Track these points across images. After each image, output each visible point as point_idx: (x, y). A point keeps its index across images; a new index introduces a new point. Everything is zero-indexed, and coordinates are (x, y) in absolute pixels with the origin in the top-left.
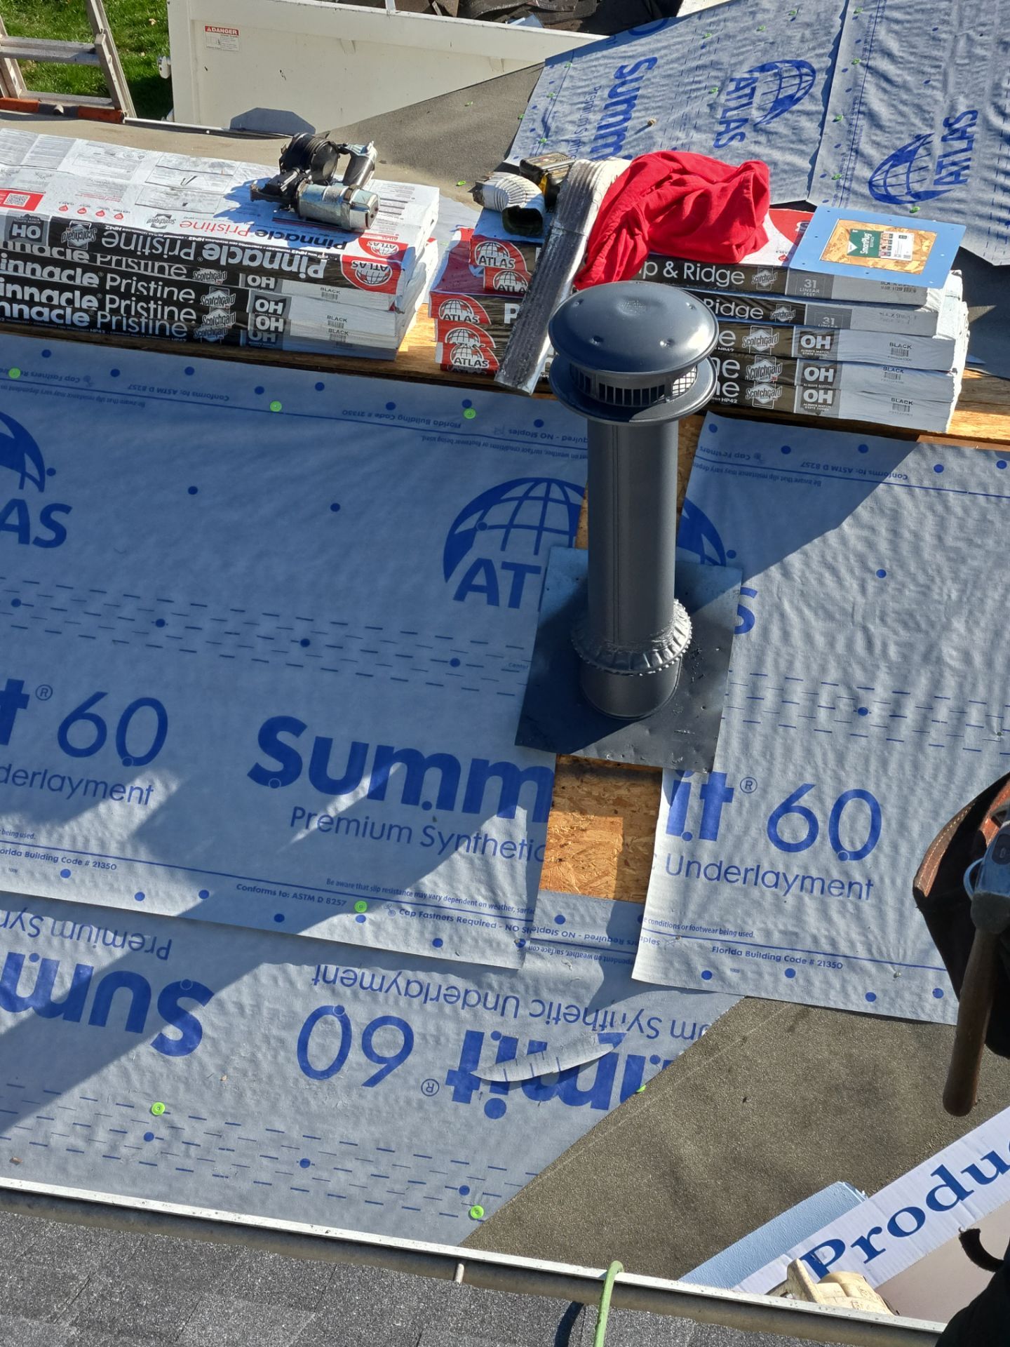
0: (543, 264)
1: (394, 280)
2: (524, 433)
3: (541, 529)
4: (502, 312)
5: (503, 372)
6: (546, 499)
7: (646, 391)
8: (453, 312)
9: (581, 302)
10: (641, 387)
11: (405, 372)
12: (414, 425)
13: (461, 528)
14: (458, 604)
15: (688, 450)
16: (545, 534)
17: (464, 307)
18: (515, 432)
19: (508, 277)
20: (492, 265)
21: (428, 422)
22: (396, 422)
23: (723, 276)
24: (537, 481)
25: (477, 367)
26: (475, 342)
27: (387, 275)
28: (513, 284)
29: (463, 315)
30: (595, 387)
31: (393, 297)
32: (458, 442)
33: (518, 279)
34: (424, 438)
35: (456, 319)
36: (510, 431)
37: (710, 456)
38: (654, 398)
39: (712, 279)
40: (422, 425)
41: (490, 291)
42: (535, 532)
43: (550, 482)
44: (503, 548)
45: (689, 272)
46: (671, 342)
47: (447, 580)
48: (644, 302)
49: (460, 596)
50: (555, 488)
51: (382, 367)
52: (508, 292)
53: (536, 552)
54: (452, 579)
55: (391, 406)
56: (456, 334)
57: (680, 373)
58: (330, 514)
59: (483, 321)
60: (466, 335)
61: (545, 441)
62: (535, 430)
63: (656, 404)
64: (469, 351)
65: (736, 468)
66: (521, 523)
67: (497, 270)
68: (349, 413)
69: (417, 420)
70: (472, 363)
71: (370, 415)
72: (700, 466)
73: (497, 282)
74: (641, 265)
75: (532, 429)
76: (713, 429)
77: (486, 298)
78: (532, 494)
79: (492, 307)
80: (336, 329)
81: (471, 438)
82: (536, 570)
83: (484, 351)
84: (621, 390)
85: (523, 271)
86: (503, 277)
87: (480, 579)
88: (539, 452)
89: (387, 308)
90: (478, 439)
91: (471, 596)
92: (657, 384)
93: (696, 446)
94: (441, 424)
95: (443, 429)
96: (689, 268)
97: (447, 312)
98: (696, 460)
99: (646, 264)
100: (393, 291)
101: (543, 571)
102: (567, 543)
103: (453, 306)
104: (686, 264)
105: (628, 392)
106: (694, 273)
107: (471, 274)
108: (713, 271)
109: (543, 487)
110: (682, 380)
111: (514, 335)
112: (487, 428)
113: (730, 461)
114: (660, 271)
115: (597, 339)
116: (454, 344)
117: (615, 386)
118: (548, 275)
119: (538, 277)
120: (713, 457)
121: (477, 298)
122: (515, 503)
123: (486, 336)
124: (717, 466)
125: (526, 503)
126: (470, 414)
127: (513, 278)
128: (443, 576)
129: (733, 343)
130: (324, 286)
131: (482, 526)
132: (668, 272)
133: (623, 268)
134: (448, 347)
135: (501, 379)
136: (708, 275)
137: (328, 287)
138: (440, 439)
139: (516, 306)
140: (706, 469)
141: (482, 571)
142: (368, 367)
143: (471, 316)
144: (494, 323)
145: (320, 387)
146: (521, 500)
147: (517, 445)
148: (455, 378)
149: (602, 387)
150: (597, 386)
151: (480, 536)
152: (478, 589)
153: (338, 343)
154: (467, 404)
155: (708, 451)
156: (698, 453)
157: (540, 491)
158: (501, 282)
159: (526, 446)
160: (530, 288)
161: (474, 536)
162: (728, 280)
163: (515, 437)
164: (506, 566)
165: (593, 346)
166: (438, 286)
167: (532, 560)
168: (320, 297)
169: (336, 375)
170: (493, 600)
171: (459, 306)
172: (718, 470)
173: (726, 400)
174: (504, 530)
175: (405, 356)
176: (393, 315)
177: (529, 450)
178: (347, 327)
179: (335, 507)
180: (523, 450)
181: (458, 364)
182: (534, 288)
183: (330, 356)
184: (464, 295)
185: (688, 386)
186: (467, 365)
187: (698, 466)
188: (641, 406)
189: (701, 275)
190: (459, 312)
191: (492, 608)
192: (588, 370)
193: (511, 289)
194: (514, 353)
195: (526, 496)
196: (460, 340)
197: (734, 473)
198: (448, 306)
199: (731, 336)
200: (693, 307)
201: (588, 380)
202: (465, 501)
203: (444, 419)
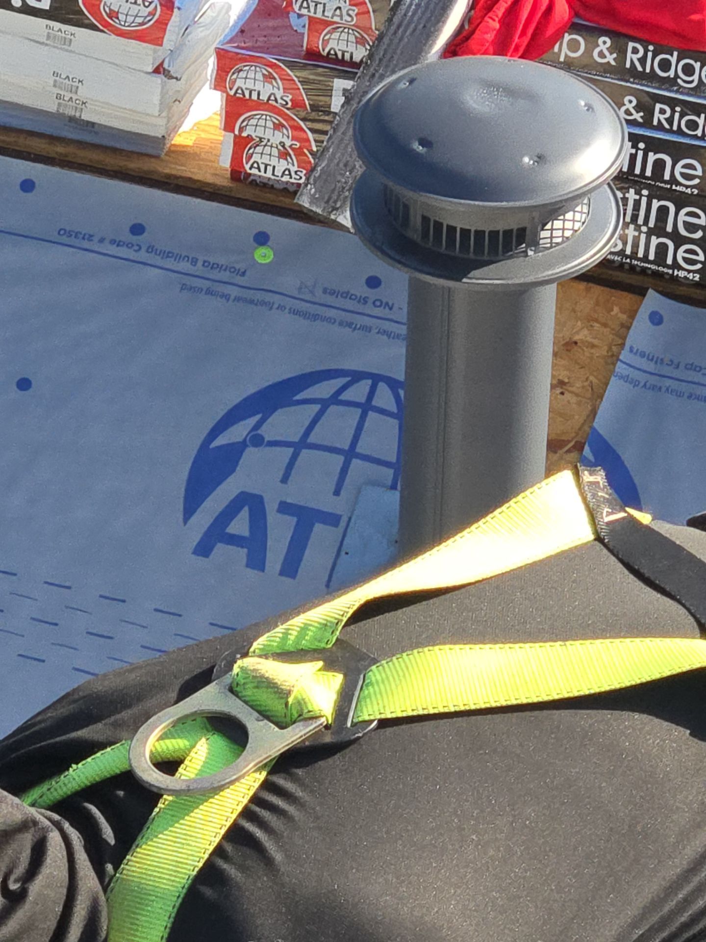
0: (396, 20)
1: (162, 24)
2: (346, 295)
3: (351, 453)
4: (328, 92)
5: (311, 189)
6: (366, 407)
7: (494, 234)
8: (250, 84)
9: (411, 81)
10: (487, 228)
11: (169, 176)
12: (170, 263)
13: (221, 441)
14: (200, 561)
15: (610, 349)
16: (355, 462)
17: (268, 78)
18: (333, 293)
19: (344, 36)
20: (319, 15)
21: (194, 262)
22: (143, 256)
23: (689, 70)
24: (357, 376)
25: (286, 179)
26: (284, 137)
27: (152, 14)
28: (351, 48)
29: (266, 91)
30: (416, 221)
31: (161, 52)
32: (238, 299)
33: (361, 41)
34: (184, 287)
35: (254, 96)
36: (325, 291)
37: (643, 363)
38: (508, 248)
39: (671, 73)
40: (184, 266)
41: (313, 55)
42: (341, 459)
43: (376, 379)
44: (285, 479)
45: (635, 57)
46: (540, 159)
47: (186, 520)
48: (510, 92)
49: (204, 549)
50: (383, 389)
51: (134, 165)
52: (342, 62)
53: (337, 493)
54: (193, 520)
55: (137, 229)
56: (253, 122)
57: (554, 210)
58: (15, 394)
59: (297, 104)
60: (270, 124)
61: (377, 312)
62: (365, 291)
63: (511, 257)
64: (275, 152)
65: (683, 387)
66: (319, 442)
67: (327, 23)
68: (69, 234)
69: (179, 258)
70: (278, 172)
71: (102, 240)
72: (625, 378)
73: (326, 42)
74: (558, 36)
75: (362, 290)
76: (656, 319)
77: (304, 67)
78: (345, 396)
79: (313, 82)
80: (68, 96)
81: (259, 296)
82: (332, 519)
83: (299, 152)
84: (455, 228)
85: (367, 29)
86: (335, 35)
87: (240, 526)
88: (367, 329)
89: (150, 69)
90: (268, 297)
91: (221, 550)
92: (513, 224)
93: (623, 345)
94: (214, 266)
95: (215, 275)
96: (634, 51)
97: (239, 83)
98: (620, 368)
99: (567, 37)
100: (158, 41)
101: (343, 524)
102: (389, 483)
103: (251, 75)
104: (631, 45)
105: (465, 233)
106: (643, 61)
107: (291, 26)
108: (674, 60)
109: (364, 386)
110: (558, 224)
111: (335, 130)
112: (289, 282)
113: (676, 373)
114: (589, 52)
115: (423, 142)
116: (249, 138)
117: (447, 221)
118: (401, 40)
119: (386, 40)
120: (651, 367)
121: (292, 65)
122: (316, 408)
123: (302, 129)
124: (653, 380)
125: (333, 409)
126: (264, 255)
127: (352, 38)
128: (180, 516)
129: (697, 181)
130: (52, 23)
131: (257, 440)
132: (601, 55)
133: (526, 41)
134: (242, 144)
135: (304, 201)
136: (665, 65)
137: (57, 25)
138: (209, 292)
139: (348, 84)
140: (635, 384)
141: (245, 513)
142: (111, 161)
143: (279, 94)
144: (315, 108)
145: (27, 186)
146: (325, 404)
147: (332, 313)
148: (248, 194)
149: (426, 220)
150: (419, 220)
151: (251, 454)
152: (234, 540)
153: (72, 119)
154: (262, 239)
155: (643, 355)
156: (624, 355)
157: (359, 392)
158: (332, 44)
159: (348, 317)
160: (371, 56)
161: (242, 453)
162: (696, 77)
163: (330, 300)
164: (285, 508)
165: (418, 154)
166: (231, 41)
167: (327, 503)
168: (43, 39)
169: (56, 170)
170: (257, 561)
171: (259, 76)
172: (653, 388)
173: (682, 274)
174: (291, 450)
175: (181, 153)
176: (159, 79)
177: (349, 325)
178: (83, 92)
179: (24, 384)
180: (341, 324)
181: (254, 171)
182: (377, 58)
183: (53, 139)
184: (271, 59)
185: (568, 234)
186: (269, 174)
187: (621, 377)
188: (486, 258)
189: (653, 64)
190: (259, 86)
191: (252, 573)
192: (408, 194)
193: (347, 57)
194: (331, 160)
195: (335, 399)
196: (260, 132)
197: (680, 395)
198: (242, 74)
199: (695, 169)
200: (590, 108)
201: (406, 207)
202: (234, 397)
203: (222, 261)
